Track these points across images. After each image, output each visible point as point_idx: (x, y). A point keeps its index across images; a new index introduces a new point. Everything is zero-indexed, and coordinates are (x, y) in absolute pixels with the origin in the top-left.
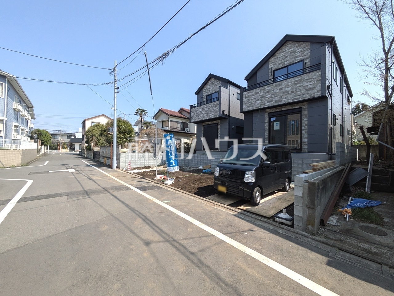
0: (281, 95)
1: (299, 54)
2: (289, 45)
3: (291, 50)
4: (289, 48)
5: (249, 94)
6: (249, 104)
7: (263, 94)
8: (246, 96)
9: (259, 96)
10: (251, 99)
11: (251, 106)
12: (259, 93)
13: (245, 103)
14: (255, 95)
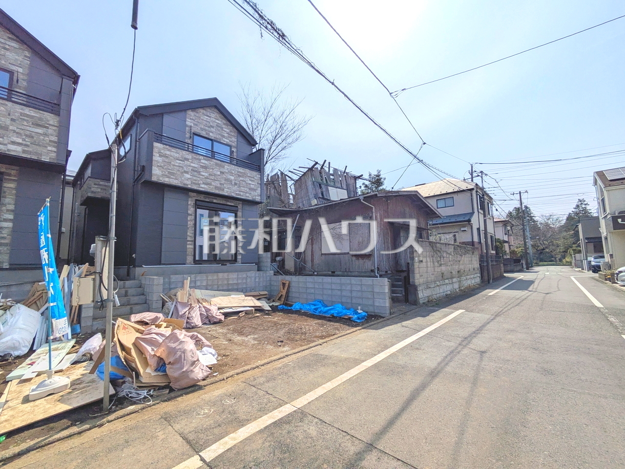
0: (223, 182)
5: (168, 153)
6: (168, 172)
7: (196, 166)
8: (162, 153)
9: (190, 166)
10: (173, 163)
11: (172, 177)
12: (190, 161)
13: (158, 166)
14: (182, 161)
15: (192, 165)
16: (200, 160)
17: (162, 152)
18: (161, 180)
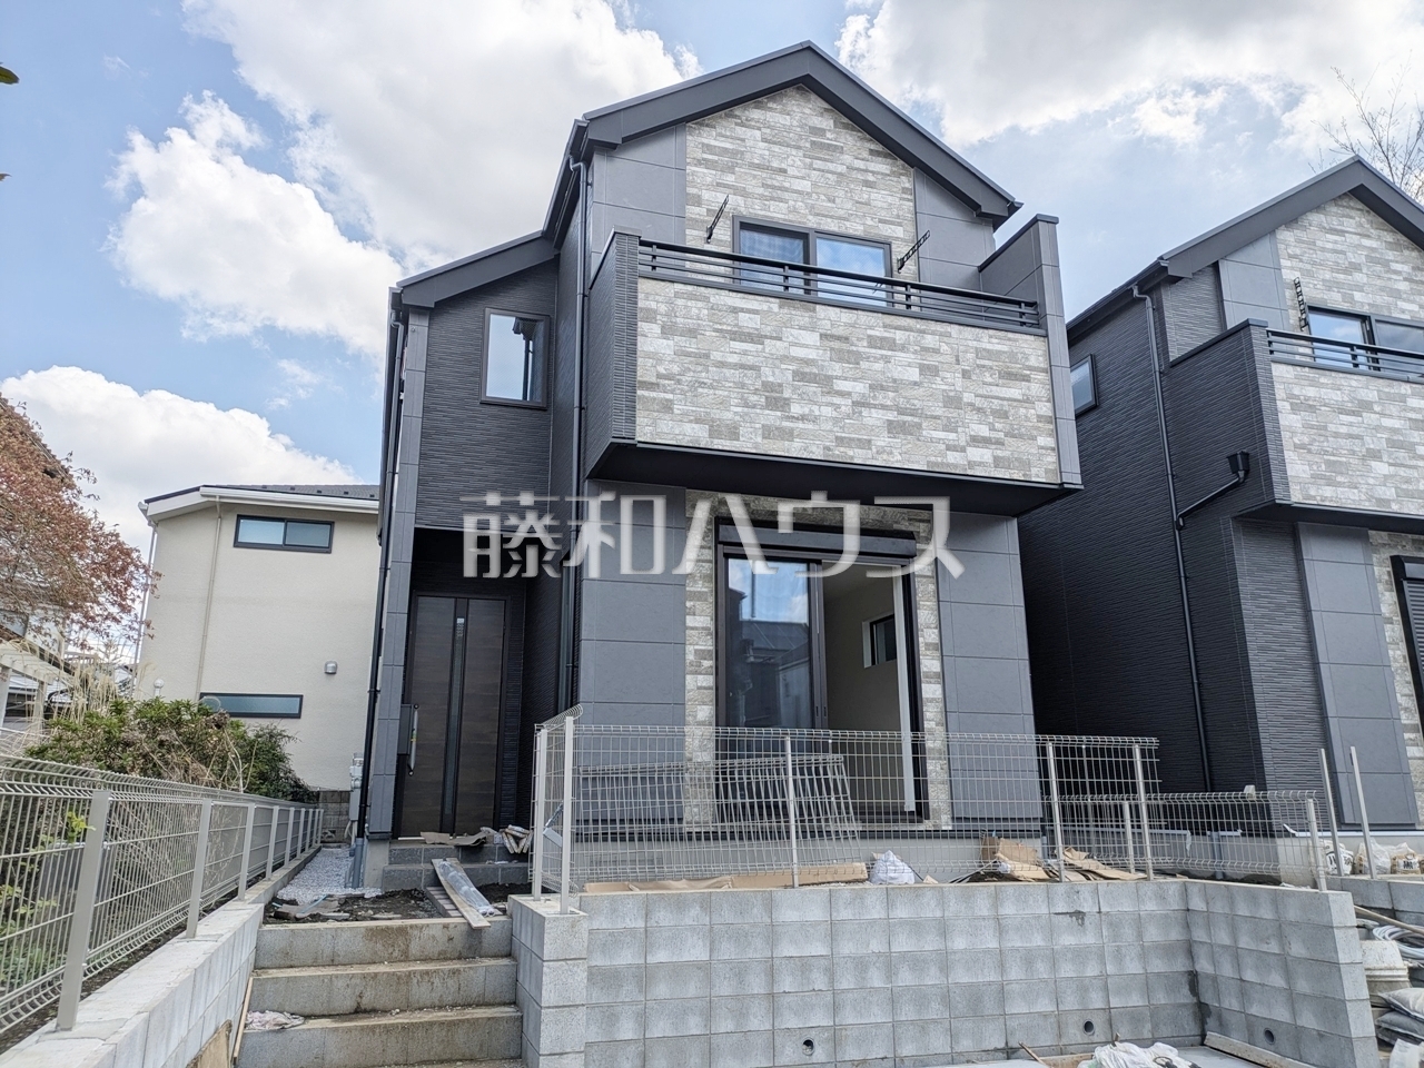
1: (1403, 286)
2: (1353, 213)
3: (1366, 242)
4: (1359, 230)
5: (1311, 392)
6: (1328, 463)
7: (1396, 424)
8: (1297, 397)
9: (1378, 428)
10: (1331, 427)
11: (1340, 479)
12: (1377, 408)
13: (1296, 446)
14: (1353, 413)
15: (1387, 422)
16: (1403, 398)
17: (1296, 392)
18: (1314, 498)
